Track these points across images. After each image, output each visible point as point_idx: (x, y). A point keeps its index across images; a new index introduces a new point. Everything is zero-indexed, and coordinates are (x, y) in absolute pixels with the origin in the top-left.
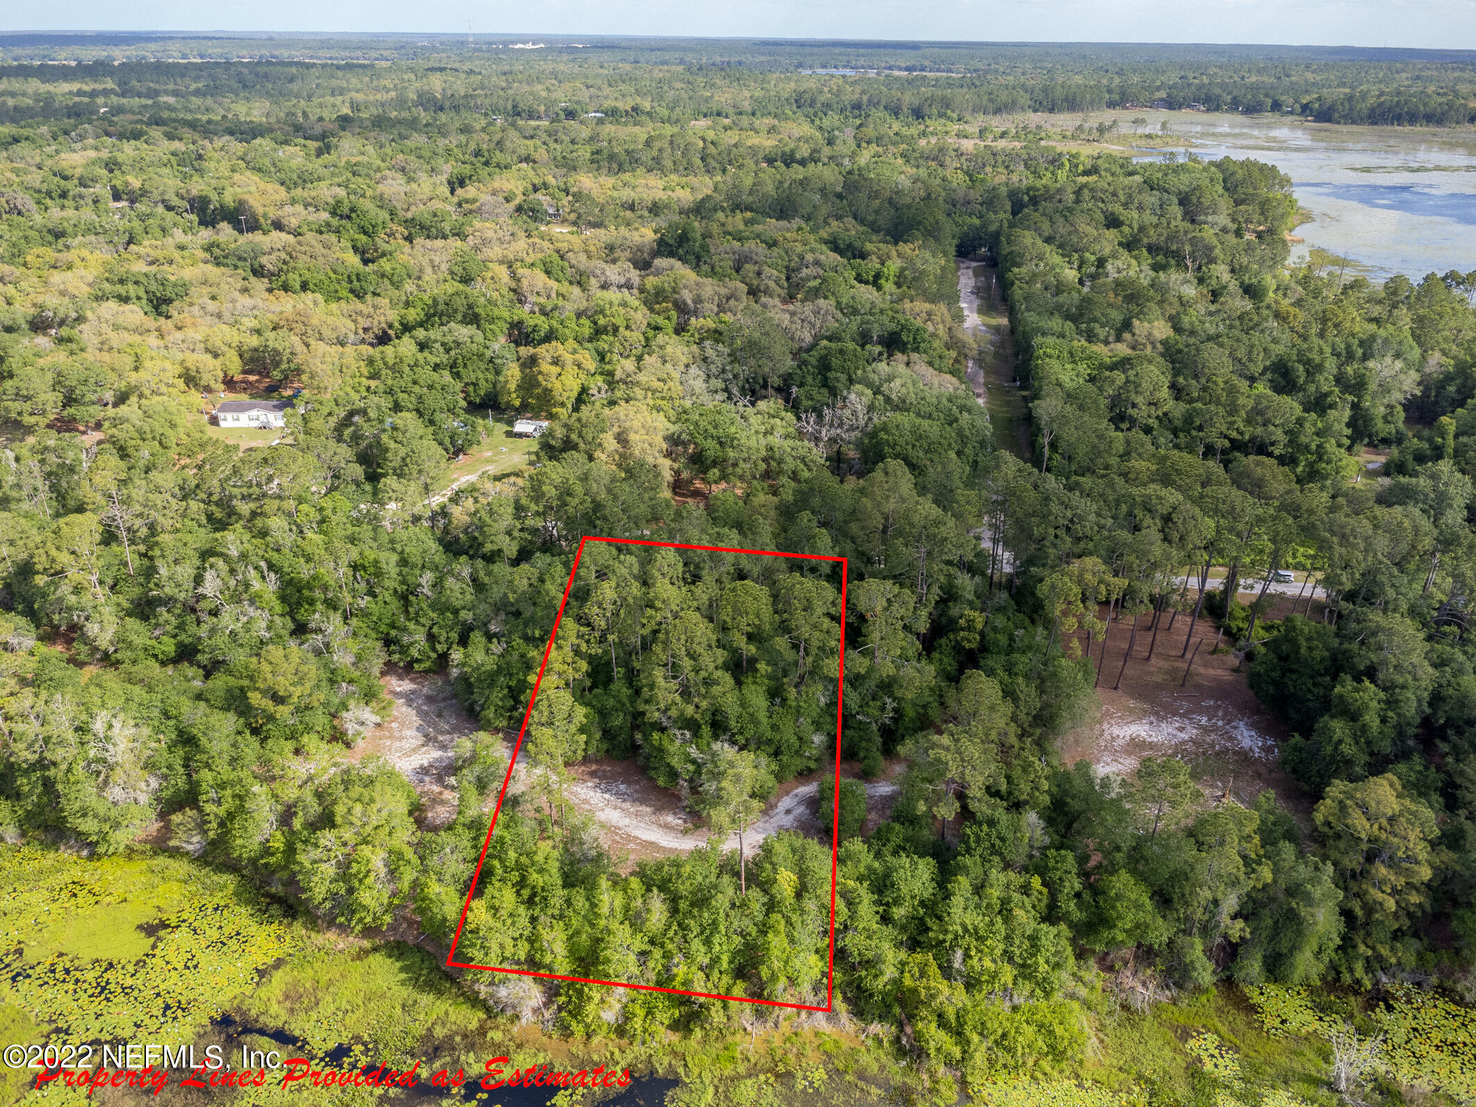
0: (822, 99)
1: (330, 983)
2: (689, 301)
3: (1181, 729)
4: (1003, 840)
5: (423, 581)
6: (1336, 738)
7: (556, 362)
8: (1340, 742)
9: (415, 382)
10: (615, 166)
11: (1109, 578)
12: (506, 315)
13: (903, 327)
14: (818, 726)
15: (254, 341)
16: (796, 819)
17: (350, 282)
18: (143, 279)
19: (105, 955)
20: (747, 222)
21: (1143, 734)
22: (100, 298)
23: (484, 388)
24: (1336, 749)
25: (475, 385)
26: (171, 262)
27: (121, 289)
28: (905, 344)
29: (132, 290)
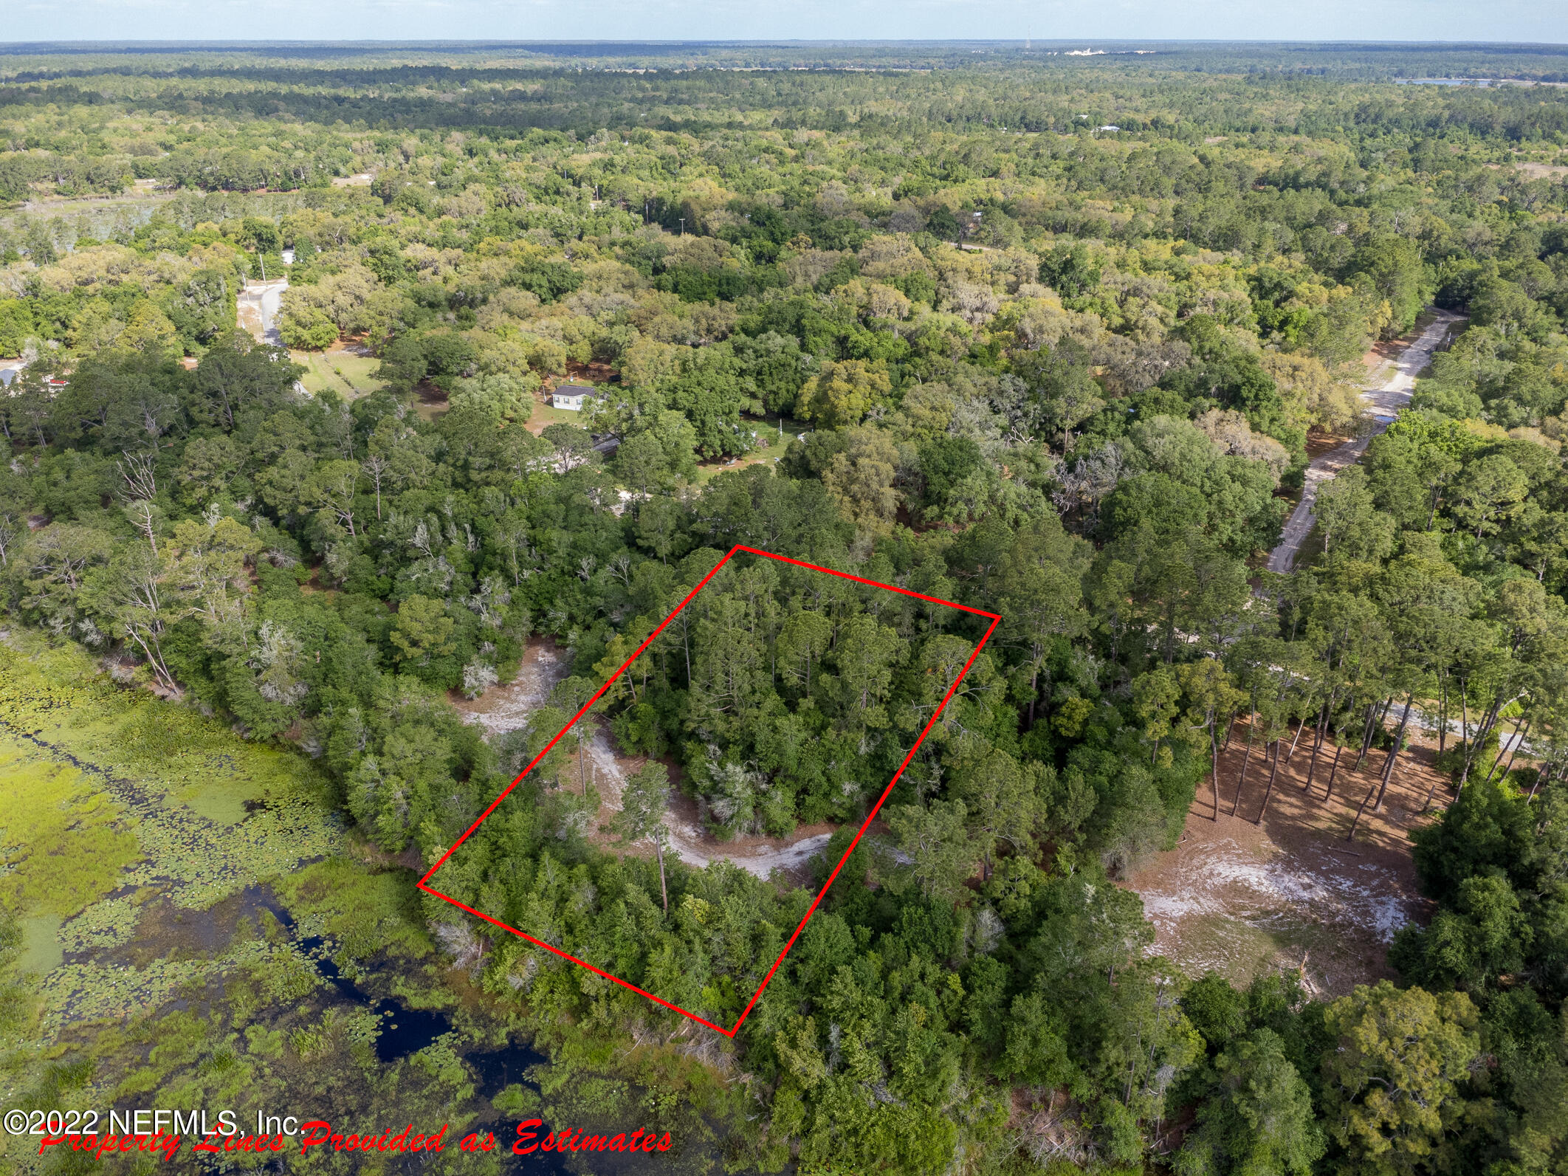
0: (1390, 113)
1: (341, 886)
2: (1028, 331)
3: (1307, 887)
4: (936, 930)
5: (584, 564)
6: (1441, 938)
7: (850, 379)
8: (1447, 943)
9: (699, 384)
10: (1073, 183)
11: (1225, 688)
12: (833, 328)
13: (1249, 382)
14: (856, 775)
15: (604, 332)
16: (802, 863)
17: (720, 285)
18: (548, 270)
19: (210, 816)
20: (1177, 252)
21: (1254, 880)
22: (509, 283)
23: (784, 397)
24: (1438, 951)
25: (775, 393)
26: (587, 257)
27: (527, 278)
28: (1244, 400)
29: (535, 278)
